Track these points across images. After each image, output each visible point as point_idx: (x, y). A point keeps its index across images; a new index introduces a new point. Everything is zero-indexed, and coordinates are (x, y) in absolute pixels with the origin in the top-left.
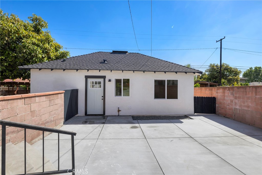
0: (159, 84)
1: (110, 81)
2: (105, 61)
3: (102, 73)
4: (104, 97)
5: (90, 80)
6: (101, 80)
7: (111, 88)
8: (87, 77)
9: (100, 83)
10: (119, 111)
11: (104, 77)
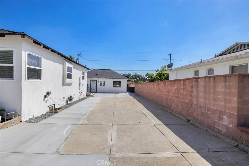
0: (115, 83)
1: (98, 81)
2: (97, 74)
3: (96, 79)
4: (96, 86)
5: (92, 81)
6: (96, 81)
7: (98, 84)
8: (91, 80)
9: (95, 82)
10: (101, 91)
11: (96, 80)
